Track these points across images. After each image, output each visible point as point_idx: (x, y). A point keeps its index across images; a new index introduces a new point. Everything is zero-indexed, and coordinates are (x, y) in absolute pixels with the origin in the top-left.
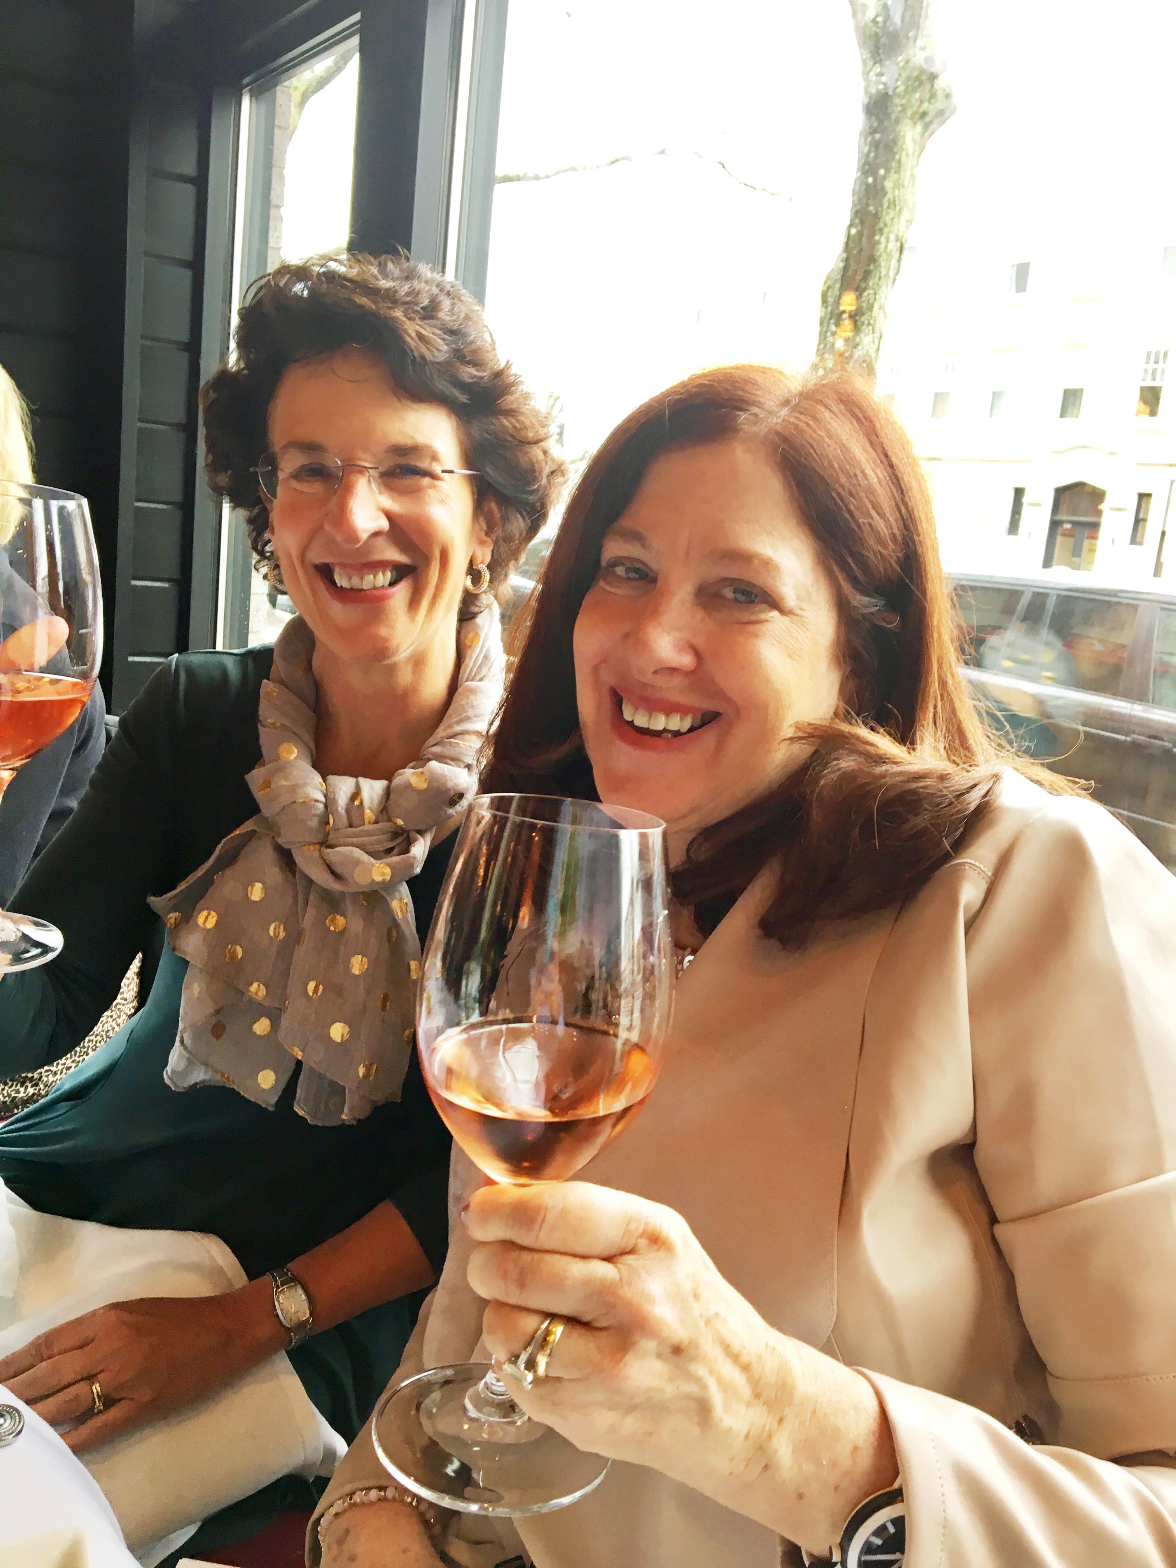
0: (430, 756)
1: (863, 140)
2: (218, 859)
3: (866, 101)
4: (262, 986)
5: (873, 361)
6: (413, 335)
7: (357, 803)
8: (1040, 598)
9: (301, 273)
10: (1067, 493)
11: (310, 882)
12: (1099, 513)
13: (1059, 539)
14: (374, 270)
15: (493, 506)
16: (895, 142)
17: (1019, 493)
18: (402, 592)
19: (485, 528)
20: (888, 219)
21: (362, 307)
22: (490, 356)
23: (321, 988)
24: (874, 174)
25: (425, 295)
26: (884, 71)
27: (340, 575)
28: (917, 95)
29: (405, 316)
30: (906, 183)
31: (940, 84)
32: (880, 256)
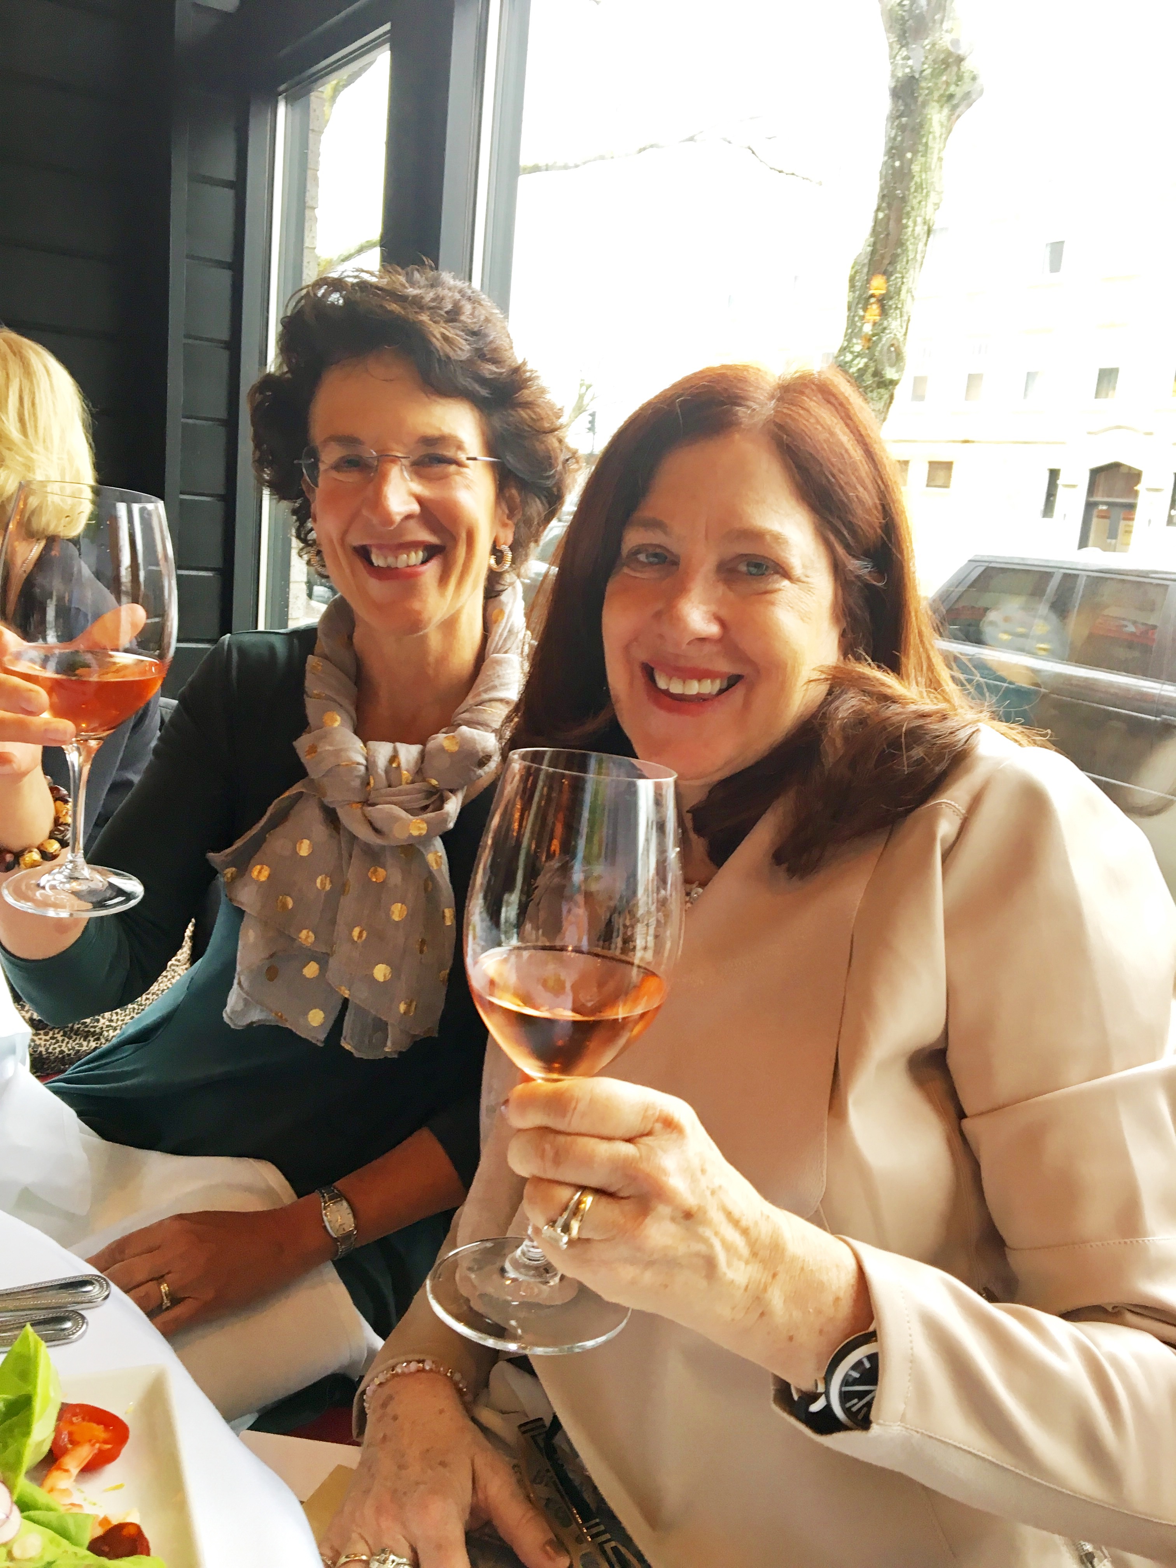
0: (460, 722)
1: (889, 124)
2: (269, 819)
3: (893, 85)
4: (311, 933)
5: (901, 345)
6: (439, 336)
7: (394, 765)
8: (1069, 578)
9: (337, 285)
10: (1103, 474)
11: (353, 838)
12: (1136, 494)
13: (1095, 521)
14: (402, 279)
15: (514, 492)
16: (921, 125)
17: (1054, 474)
18: (431, 570)
19: (507, 511)
20: (915, 202)
21: (392, 312)
22: (508, 354)
23: (365, 935)
24: (901, 157)
25: (448, 300)
26: (910, 54)
27: (377, 555)
28: (944, 78)
29: (431, 320)
30: (933, 167)
31: (966, 65)
32: (907, 240)
